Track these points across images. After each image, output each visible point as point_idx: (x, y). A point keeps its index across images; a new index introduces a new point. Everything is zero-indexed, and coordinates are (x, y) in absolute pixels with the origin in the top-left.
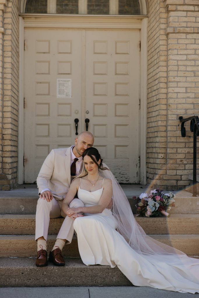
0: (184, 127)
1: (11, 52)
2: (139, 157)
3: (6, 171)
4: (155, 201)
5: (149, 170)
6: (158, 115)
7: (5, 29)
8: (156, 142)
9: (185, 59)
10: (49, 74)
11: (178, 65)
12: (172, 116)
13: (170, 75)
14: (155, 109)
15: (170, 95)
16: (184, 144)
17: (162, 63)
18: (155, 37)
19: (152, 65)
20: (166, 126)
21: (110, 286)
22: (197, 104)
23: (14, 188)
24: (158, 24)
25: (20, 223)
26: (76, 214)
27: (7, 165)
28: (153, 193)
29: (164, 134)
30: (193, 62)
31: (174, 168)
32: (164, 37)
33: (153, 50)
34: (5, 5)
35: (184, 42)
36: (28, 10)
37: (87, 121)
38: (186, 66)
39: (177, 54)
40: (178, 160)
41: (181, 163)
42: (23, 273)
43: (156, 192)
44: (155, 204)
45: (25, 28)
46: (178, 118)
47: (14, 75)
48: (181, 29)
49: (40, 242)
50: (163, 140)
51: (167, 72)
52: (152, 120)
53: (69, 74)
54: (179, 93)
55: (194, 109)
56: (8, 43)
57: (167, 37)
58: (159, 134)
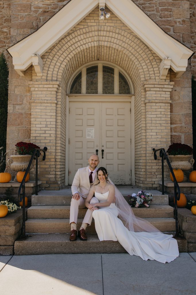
0: (156, 154)
1: (61, 114)
2: (131, 170)
3: (58, 179)
4: (141, 198)
5: (137, 178)
6: (141, 148)
7: (58, 102)
8: (140, 163)
9: (155, 117)
10: (82, 126)
11: (151, 120)
12: (149, 148)
13: (147, 125)
14: (139, 144)
15: (147, 137)
16: (156, 163)
17: (142, 119)
18: (139, 105)
19: (137, 120)
20: (146, 154)
21: (115, 253)
22: (162, 141)
23: (62, 188)
24: (140, 98)
25: (62, 212)
26: (94, 208)
27: (58, 176)
28: (139, 194)
29: (144, 158)
30: (160, 118)
31: (150, 177)
32: (144, 105)
33: (137, 112)
34: (57, 88)
35: (154, 108)
36: (71, 92)
37: (103, 151)
38: (156, 120)
39: (151, 114)
40: (153, 173)
41: (154, 174)
42: (61, 245)
43: (141, 193)
44: (141, 200)
45: (70, 102)
46: (152, 149)
47: (63, 126)
48: (153, 100)
49: (72, 225)
50: (144, 161)
51: (146, 124)
52: (138, 150)
53: (93, 126)
54: (153, 135)
55: (161, 144)
56: (59, 109)
57: (145, 105)
58: (142, 158)
